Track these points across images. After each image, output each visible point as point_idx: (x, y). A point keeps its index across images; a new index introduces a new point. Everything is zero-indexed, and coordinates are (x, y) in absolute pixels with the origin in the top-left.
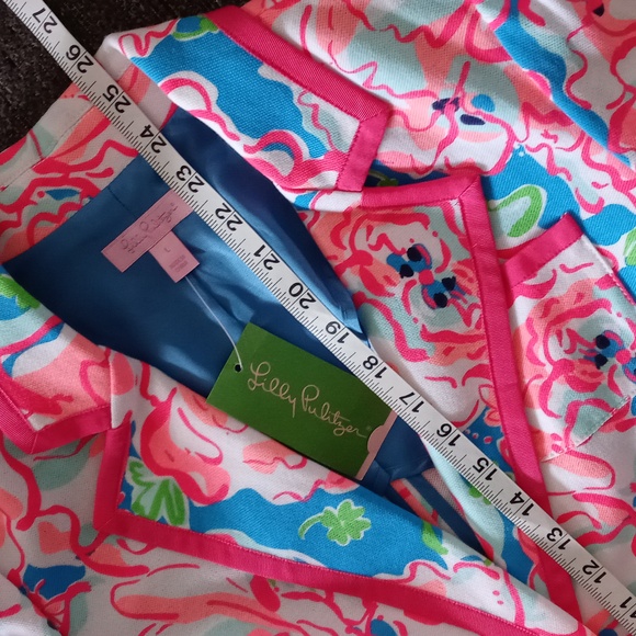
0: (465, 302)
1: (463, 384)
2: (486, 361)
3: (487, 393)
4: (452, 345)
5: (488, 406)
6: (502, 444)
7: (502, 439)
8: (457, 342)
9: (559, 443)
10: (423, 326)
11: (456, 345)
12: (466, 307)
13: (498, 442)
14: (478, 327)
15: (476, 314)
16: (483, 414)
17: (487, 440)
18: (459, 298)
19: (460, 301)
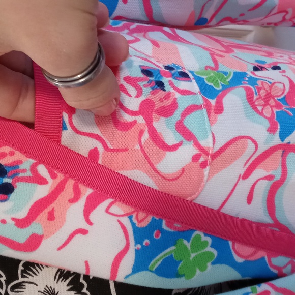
0: (24, 171)
1: (90, 223)
2: (89, 191)
3: (117, 209)
4: (49, 209)
5: (129, 216)
6: (168, 225)
7: (164, 222)
8: (51, 203)
9: (202, 159)
10: (13, 219)
11: (53, 205)
12: (29, 174)
13: (164, 227)
14: (54, 176)
15: (42, 170)
16: (133, 224)
17: (157, 236)
18: (17, 173)
19: (21, 175)
